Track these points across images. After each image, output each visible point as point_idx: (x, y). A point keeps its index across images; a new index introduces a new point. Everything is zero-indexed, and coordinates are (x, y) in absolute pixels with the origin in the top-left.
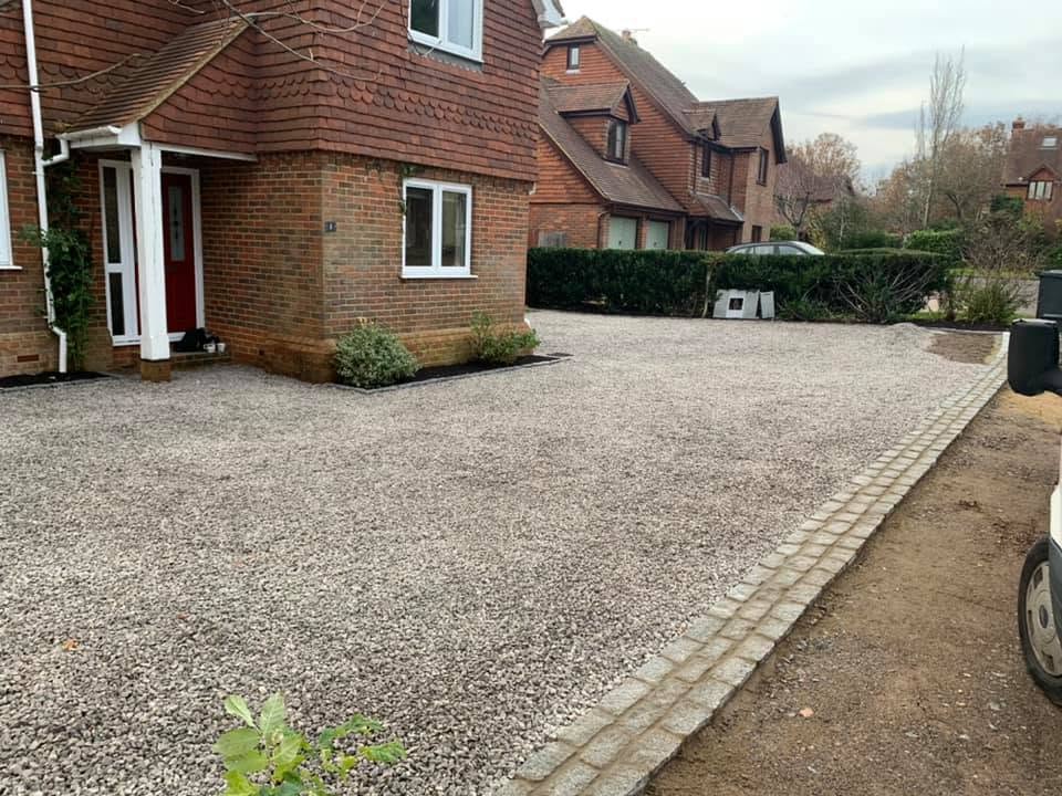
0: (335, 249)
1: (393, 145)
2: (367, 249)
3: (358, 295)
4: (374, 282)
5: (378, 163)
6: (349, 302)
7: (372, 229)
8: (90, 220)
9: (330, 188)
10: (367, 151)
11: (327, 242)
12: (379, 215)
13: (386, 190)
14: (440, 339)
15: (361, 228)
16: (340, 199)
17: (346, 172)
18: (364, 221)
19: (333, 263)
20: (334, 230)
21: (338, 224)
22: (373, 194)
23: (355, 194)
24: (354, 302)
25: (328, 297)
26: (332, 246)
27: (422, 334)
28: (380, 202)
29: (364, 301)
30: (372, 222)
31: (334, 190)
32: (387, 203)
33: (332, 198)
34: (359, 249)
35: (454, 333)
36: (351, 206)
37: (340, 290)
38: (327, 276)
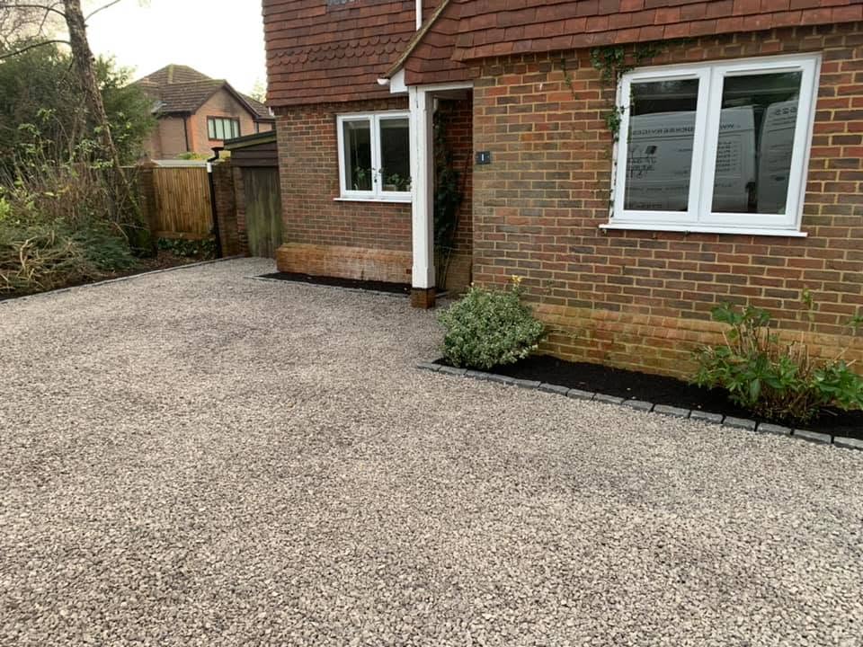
0: (488, 187)
1: (579, 25)
2: (538, 185)
3: (523, 247)
4: (553, 232)
5: (562, 58)
6: (509, 255)
7: (550, 156)
8: (464, 161)
9: (484, 107)
10: (528, 47)
11: (480, 177)
12: (563, 136)
13: (577, 96)
14: (671, 333)
15: (531, 157)
16: (499, 120)
17: (508, 83)
18: (536, 146)
19: (486, 204)
20: (487, 162)
21: (494, 153)
22: (554, 106)
23: (523, 110)
24: (517, 255)
25: (481, 245)
26: (485, 182)
27: (638, 317)
28: (568, 116)
29: (533, 256)
30: (547, 146)
31: (490, 110)
32: (579, 116)
33: (488, 120)
34: (526, 185)
35: (710, 330)
36: (513, 128)
37: (495, 237)
38: (477, 219)
